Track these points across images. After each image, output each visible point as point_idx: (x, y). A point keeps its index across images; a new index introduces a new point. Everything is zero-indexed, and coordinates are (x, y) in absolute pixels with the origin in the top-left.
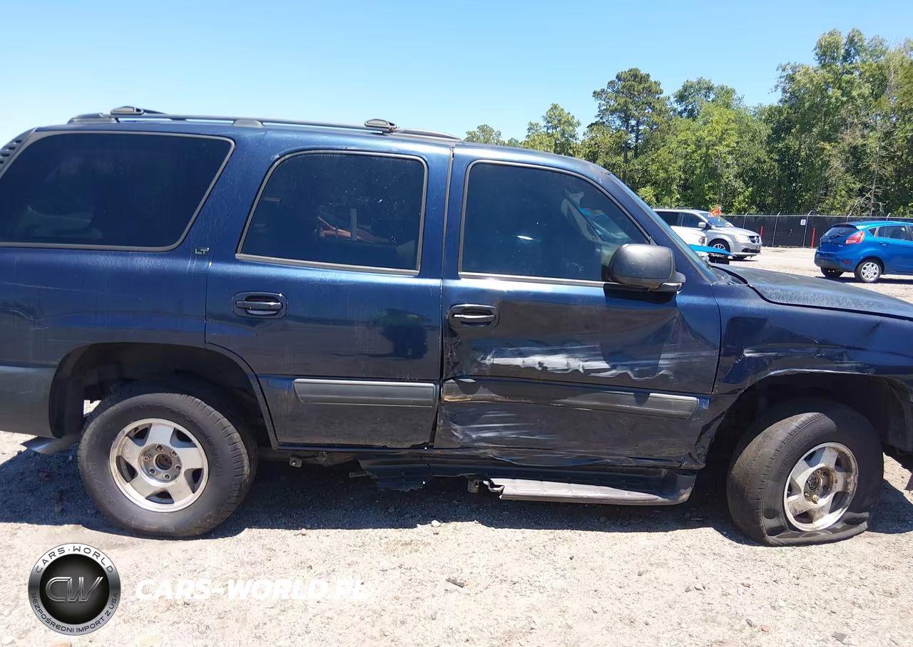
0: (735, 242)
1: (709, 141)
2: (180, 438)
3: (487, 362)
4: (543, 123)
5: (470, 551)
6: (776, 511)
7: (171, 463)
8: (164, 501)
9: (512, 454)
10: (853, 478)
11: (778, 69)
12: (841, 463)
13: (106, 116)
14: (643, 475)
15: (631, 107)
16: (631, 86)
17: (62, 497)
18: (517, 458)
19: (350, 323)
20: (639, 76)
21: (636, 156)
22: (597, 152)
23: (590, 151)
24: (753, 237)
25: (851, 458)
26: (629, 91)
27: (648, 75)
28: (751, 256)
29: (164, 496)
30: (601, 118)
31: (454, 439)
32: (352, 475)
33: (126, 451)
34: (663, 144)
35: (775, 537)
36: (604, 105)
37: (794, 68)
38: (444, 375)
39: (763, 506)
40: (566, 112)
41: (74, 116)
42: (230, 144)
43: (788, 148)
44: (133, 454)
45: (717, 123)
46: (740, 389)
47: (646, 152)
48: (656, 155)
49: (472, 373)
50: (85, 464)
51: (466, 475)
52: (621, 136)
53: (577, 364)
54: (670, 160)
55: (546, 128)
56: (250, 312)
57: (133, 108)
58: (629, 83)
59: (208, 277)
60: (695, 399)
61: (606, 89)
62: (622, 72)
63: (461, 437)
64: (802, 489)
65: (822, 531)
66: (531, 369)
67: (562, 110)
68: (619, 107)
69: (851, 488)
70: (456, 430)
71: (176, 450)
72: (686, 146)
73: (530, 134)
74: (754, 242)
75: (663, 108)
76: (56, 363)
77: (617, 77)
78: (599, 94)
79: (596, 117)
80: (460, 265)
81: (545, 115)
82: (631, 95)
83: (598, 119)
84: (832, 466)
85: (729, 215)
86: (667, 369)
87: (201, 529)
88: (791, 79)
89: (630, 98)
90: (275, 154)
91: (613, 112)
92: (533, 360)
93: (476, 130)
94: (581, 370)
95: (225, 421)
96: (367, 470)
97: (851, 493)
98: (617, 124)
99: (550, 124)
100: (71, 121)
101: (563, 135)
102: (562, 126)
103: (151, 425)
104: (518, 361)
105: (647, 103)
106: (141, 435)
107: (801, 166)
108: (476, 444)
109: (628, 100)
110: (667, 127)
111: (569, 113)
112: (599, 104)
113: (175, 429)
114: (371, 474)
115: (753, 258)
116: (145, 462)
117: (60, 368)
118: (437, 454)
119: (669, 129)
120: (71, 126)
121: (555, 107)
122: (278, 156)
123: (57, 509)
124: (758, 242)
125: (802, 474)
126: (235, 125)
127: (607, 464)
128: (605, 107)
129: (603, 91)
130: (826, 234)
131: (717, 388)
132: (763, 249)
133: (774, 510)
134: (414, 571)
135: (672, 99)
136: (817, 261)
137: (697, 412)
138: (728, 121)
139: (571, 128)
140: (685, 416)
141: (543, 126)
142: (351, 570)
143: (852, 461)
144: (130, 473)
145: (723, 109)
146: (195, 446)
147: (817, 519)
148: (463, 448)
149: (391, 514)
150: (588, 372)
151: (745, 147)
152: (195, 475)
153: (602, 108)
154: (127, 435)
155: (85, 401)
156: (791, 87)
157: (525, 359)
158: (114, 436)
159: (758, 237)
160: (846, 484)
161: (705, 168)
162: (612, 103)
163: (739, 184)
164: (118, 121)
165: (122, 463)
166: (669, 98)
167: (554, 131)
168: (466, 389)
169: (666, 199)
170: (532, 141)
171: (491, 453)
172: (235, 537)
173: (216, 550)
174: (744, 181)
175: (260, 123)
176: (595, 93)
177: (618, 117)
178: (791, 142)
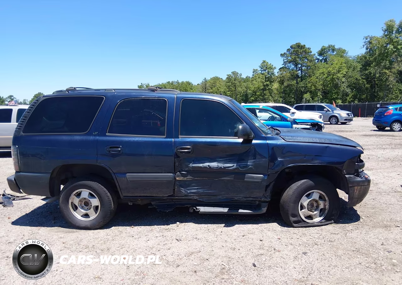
0: (341, 116)
1: (333, 72)
2: (91, 195)
3: (190, 166)
4: (259, 69)
5: (187, 231)
6: (296, 215)
7: (89, 204)
8: (87, 217)
9: (203, 198)
10: (327, 204)
11: (364, 39)
12: (321, 197)
13: (64, 91)
14: (250, 204)
15: (297, 59)
16: (297, 50)
17: (55, 219)
18: (205, 199)
19: (143, 155)
20: (301, 46)
21: (302, 80)
22: (284, 80)
23: (280, 80)
24: (349, 114)
25: (325, 196)
26: (296, 53)
27: (305, 45)
28: (349, 122)
29: (86, 216)
30: (285, 65)
31: (182, 193)
32: (149, 207)
33: (74, 200)
34: (313, 75)
35: (297, 224)
36: (285, 59)
37: (371, 38)
38: (176, 171)
39: (290, 213)
40: (269, 63)
41: (55, 91)
42: (104, 98)
43: (370, 73)
44: (76, 201)
45: (337, 64)
46: (278, 172)
47: (306, 79)
48: (310, 80)
49: (186, 170)
50: (61, 205)
51: (188, 206)
52: (294, 73)
53: (221, 165)
54: (316, 81)
55: (261, 71)
56: (111, 152)
57: (73, 87)
58: (296, 49)
59: (97, 141)
60: (262, 176)
61: (286, 52)
62: (293, 45)
63: (184, 192)
64: (306, 207)
65: (317, 222)
66: (205, 167)
67: (268, 63)
68: (292, 60)
69: (327, 207)
70: (182, 190)
71: (90, 199)
72: (323, 75)
73: (254, 74)
74: (349, 116)
75: (312, 59)
76: (51, 172)
77: (291, 47)
78: (283, 55)
79: (282, 65)
80: (179, 134)
81: (260, 65)
82: (298, 55)
83: (283, 66)
84: (317, 198)
85: (345, 104)
86: (252, 165)
87: (99, 226)
88: (370, 43)
89: (297, 56)
90: (118, 100)
91: (290, 62)
92: (207, 164)
93: (231, 74)
94: (222, 167)
95: (105, 189)
96: (154, 205)
97: (327, 209)
98: (292, 67)
99: (262, 69)
100: (53, 93)
101: (268, 73)
102: (268, 70)
103: (82, 191)
104: (201, 165)
105: (305, 57)
106: (78, 195)
107: (377, 81)
108: (189, 194)
109: (296, 56)
110: (315, 67)
111: (271, 64)
112: (284, 59)
113: (89, 192)
114: (155, 206)
115: (350, 123)
116: (80, 204)
117: (52, 174)
118: (177, 199)
119: (315, 68)
120: (53, 95)
121: (264, 62)
122: (119, 101)
123: (53, 222)
124: (351, 116)
125: (305, 201)
126: (106, 91)
127: (236, 200)
128: (286, 60)
129: (285, 53)
130: (377, 111)
131: (269, 171)
132: (354, 119)
133: (295, 214)
134: (167, 237)
135: (316, 55)
136: (374, 123)
137: (263, 180)
138: (341, 63)
139: (272, 70)
140: (258, 182)
141: (259, 70)
142: (146, 237)
143: (326, 197)
144: (75, 208)
145: (339, 58)
146: (96, 198)
147: (315, 218)
148: (186, 196)
149: (164, 221)
150: (225, 168)
151: (350, 74)
152: (96, 208)
153: (285, 61)
154: (74, 195)
155: (61, 185)
156: (370, 46)
157: (203, 164)
158: (70, 195)
159: (351, 114)
160: (325, 206)
161: (332, 84)
162: (289, 58)
163: (348, 90)
164: (68, 92)
165: (73, 204)
166: (315, 54)
167: (264, 72)
168: (183, 175)
169: (316, 99)
170: (255, 77)
171: (196, 198)
172: (110, 229)
173: (103, 232)
174: (351, 89)
175: (113, 90)
176: (281, 54)
177: (293, 64)
178: (372, 70)
